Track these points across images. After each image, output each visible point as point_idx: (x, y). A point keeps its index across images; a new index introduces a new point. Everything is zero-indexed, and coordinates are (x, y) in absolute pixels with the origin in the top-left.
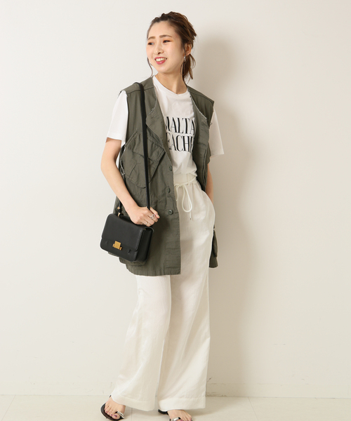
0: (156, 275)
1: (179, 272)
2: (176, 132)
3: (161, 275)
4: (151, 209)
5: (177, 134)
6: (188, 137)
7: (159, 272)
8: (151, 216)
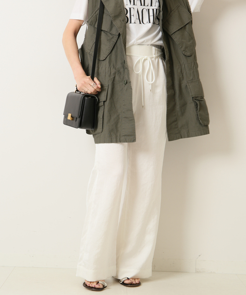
0: (111, 142)
1: (134, 140)
2: (141, 5)
3: (116, 142)
4: (95, 79)
5: (143, 7)
6: (153, 10)
7: (115, 139)
8: (92, 84)
